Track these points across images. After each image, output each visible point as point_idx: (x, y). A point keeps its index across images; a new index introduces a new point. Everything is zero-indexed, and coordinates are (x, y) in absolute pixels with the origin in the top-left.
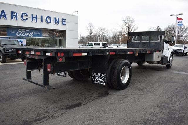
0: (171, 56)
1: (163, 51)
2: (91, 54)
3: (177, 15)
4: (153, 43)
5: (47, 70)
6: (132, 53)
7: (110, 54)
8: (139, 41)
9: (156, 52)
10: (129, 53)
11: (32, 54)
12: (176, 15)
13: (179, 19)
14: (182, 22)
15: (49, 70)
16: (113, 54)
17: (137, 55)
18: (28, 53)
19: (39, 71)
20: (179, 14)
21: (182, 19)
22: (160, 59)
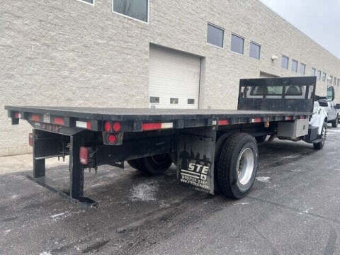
0: (325, 126)
1: (311, 116)
2: (181, 126)
4: (290, 99)
5: (79, 160)
6: (259, 121)
7: (220, 124)
8: (262, 97)
9: (299, 118)
10: (253, 121)
11: (45, 121)
15: (83, 161)
16: (225, 123)
17: (268, 124)
18: (38, 120)
19: (64, 158)
22: (305, 133)
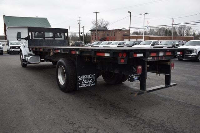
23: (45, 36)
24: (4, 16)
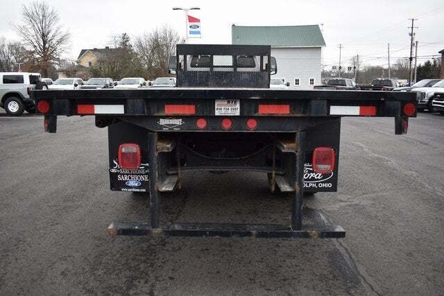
3: (186, 10)
12: (184, 10)
13: (191, 19)
14: (198, 27)
20: (192, 9)
21: (198, 21)
23: (214, 64)
24: (233, 25)
